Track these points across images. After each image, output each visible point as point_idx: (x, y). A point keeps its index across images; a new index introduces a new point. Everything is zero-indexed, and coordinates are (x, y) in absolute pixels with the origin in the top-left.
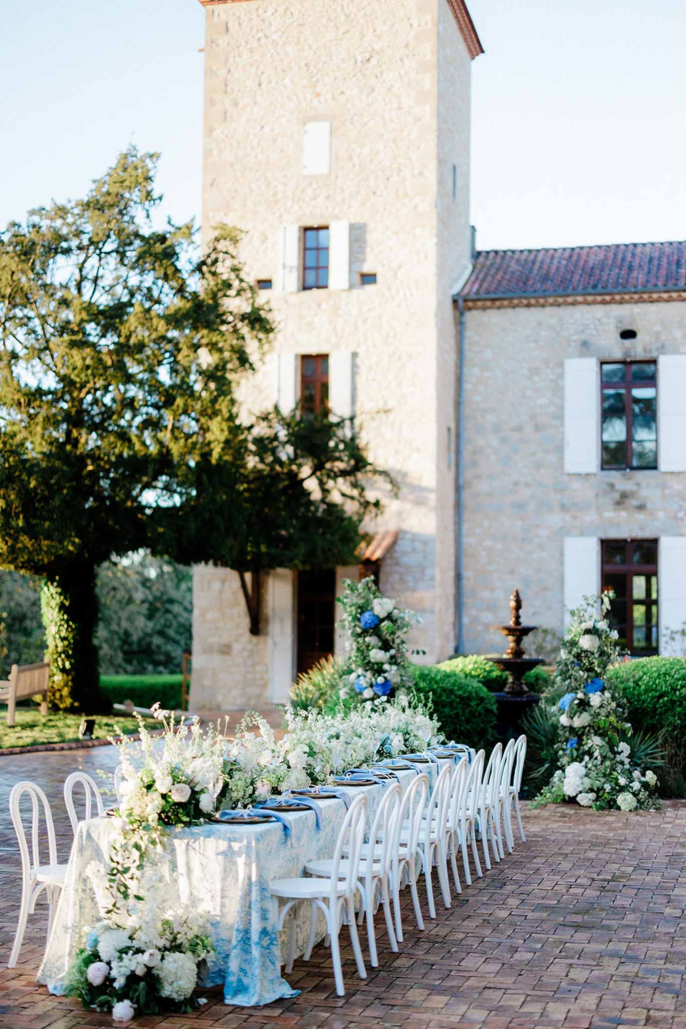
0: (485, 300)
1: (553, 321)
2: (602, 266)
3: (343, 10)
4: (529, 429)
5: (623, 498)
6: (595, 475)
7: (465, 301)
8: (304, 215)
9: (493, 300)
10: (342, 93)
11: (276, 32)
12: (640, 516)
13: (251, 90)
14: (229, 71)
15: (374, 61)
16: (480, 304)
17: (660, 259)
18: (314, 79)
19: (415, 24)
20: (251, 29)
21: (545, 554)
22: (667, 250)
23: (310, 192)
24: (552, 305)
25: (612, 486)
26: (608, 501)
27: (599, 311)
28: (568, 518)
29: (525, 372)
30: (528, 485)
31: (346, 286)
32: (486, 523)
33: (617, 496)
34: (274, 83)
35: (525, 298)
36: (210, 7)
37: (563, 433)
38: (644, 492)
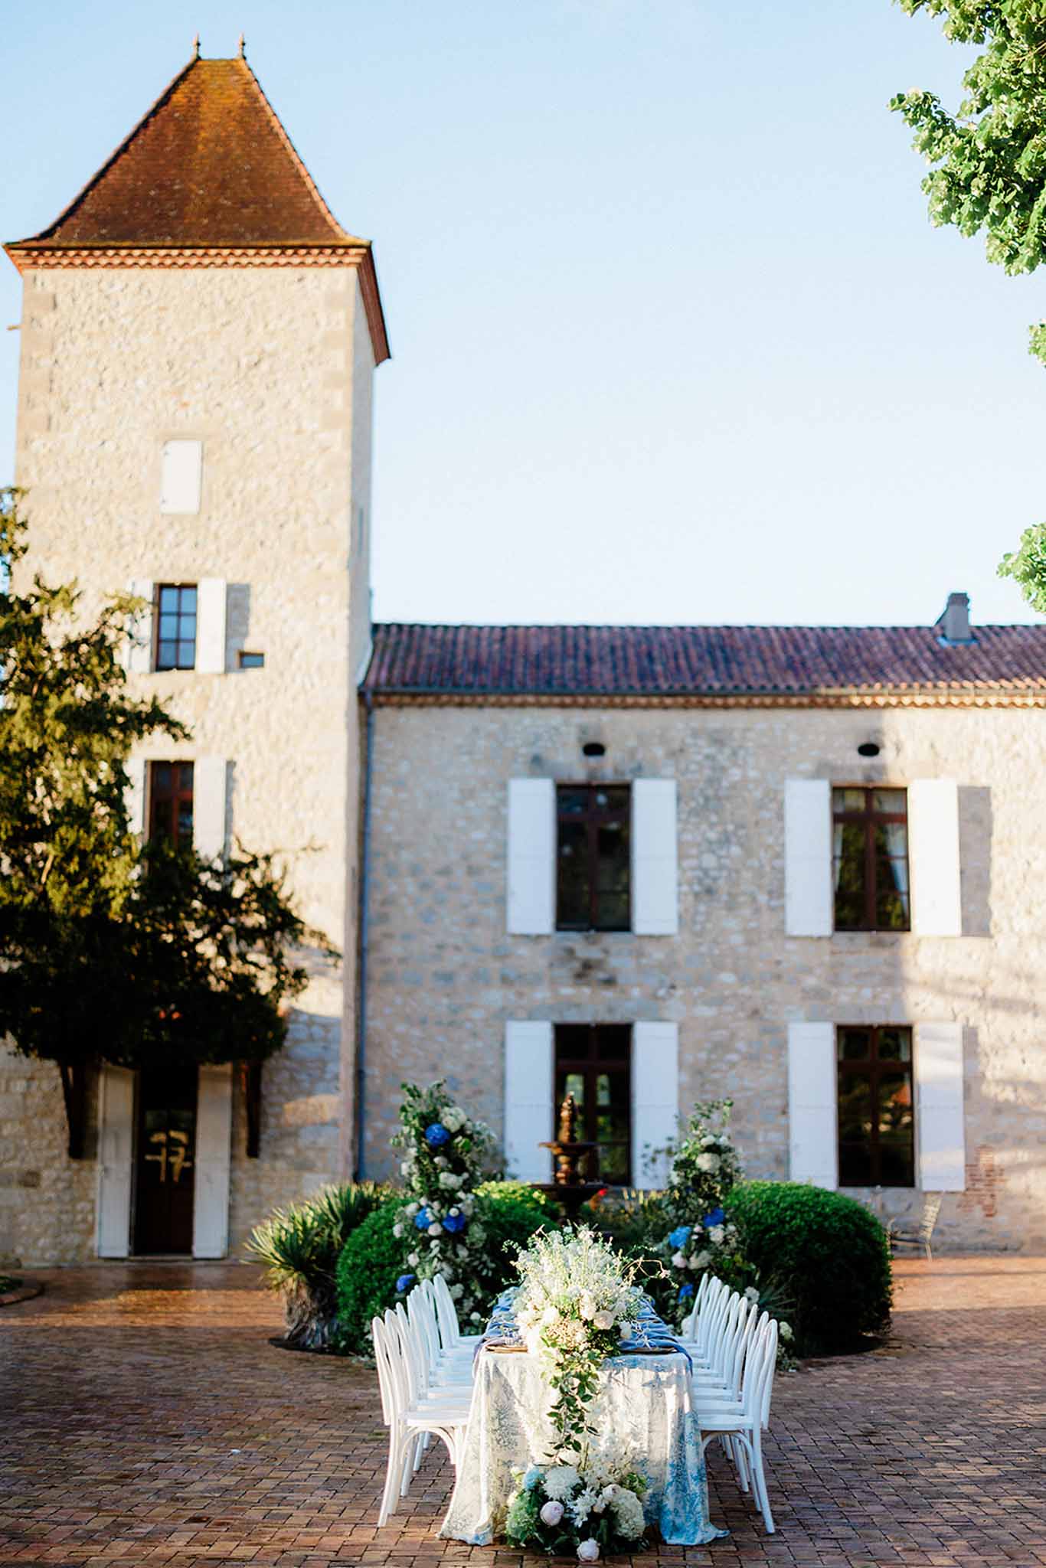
0: (403, 694)
1: (494, 727)
2: (549, 653)
3: (222, 293)
4: (460, 872)
5: (585, 971)
6: (548, 937)
7: (376, 693)
8: (161, 567)
9: (414, 695)
10: (219, 405)
11: (125, 315)
12: (608, 994)
13: (88, 390)
14: (56, 362)
15: (264, 366)
16: (395, 699)
17: (624, 648)
18: (180, 383)
19: (323, 322)
20: (90, 308)
21: (480, 1044)
22: (631, 637)
23: (170, 536)
24: (493, 705)
25: (571, 952)
26: (564, 972)
27: (555, 718)
28: (512, 996)
29: (455, 794)
30: (457, 948)
31: (221, 668)
32: (399, 1000)
33: (576, 966)
34: (120, 385)
35: (458, 694)
36: (30, 272)
37: (505, 879)
38: (614, 962)
